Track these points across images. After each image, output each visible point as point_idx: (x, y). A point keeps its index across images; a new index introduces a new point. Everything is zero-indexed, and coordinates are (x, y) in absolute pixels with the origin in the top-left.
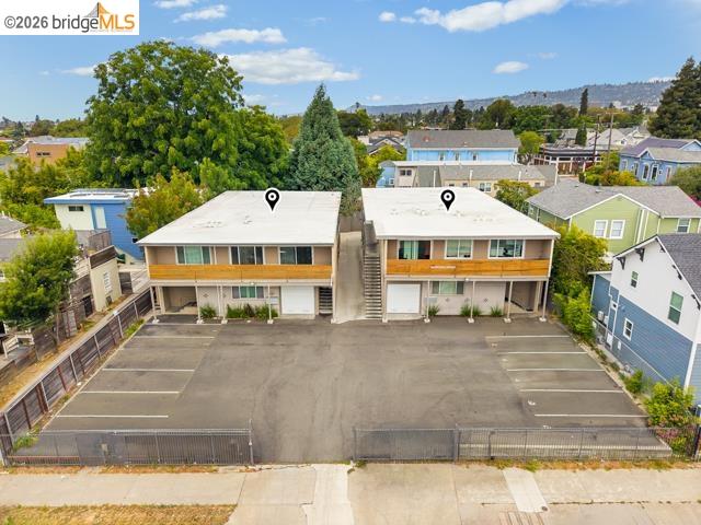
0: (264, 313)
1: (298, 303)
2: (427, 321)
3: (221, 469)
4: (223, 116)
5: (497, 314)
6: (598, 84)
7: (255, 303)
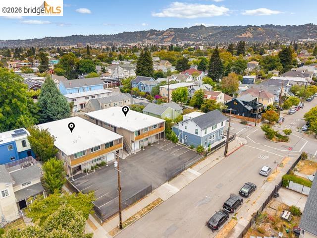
0: (103, 164)
1: (110, 157)
3: (148, 195)
4: (22, 96)
6: (78, 35)
7: (99, 162)
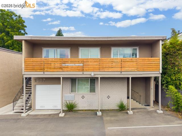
2: (62, 115)
5: (122, 108)
